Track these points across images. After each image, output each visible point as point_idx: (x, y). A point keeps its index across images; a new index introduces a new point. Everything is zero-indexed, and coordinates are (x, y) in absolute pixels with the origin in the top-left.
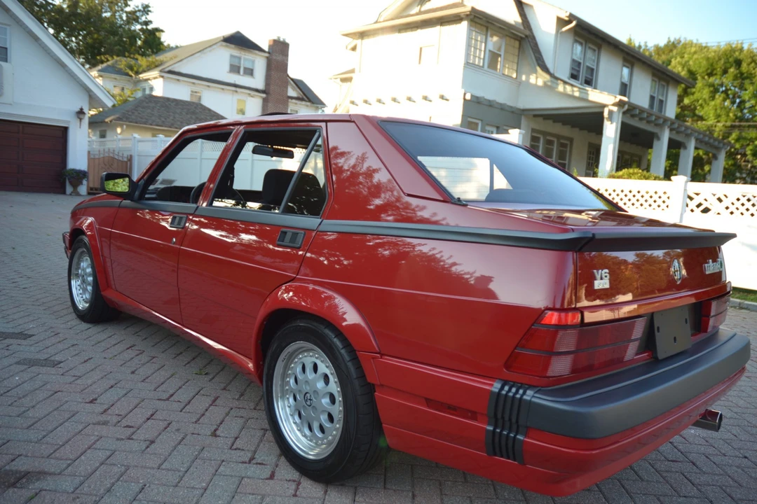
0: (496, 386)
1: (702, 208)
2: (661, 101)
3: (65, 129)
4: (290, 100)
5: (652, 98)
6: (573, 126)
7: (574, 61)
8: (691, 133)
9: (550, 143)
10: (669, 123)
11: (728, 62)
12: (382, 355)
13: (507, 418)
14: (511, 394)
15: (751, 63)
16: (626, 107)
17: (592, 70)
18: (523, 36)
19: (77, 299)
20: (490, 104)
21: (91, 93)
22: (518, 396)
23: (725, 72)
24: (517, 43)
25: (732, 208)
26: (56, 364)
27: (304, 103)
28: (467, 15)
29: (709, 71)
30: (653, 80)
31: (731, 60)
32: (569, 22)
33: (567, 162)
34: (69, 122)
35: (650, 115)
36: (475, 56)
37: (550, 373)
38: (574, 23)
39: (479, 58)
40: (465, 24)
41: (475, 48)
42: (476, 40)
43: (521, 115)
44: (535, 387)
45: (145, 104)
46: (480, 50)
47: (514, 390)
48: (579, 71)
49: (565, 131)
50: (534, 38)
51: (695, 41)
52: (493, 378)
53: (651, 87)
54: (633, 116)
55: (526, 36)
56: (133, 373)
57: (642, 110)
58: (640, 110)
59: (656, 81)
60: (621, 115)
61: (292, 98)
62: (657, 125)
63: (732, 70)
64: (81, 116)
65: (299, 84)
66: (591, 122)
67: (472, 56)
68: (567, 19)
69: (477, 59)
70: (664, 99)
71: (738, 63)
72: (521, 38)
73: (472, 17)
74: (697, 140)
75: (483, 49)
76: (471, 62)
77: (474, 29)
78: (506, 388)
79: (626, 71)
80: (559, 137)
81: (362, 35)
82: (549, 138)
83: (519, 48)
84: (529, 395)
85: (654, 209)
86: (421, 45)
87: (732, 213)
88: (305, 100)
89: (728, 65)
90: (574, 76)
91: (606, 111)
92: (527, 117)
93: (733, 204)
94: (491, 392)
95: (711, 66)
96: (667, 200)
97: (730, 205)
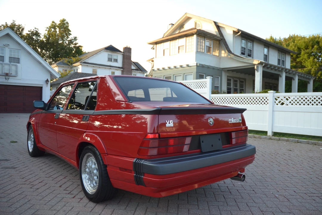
0: (134, 160)
1: (281, 103)
2: (283, 61)
3: (42, 87)
4: (133, 71)
5: (279, 60)
6: (245, 74)
7: (242, 47)
8: (295, 73)
9: (235, 81)
10: (284, 70)
11: (314, 43)
12: (108, 154)
13: (138, 171)
14: (138, 162)
16: (264, 64)
17: (251, 50)
19: (30, 147)
20: (208, 67)
21: (51, 73)
22: (140, 162)
23: (313, 47)
24: (218, 42)
25: (292, 102)
26: (15, 168)
27: (138, 71)
28: (196, 33)
29: (306, 47)
30: (278, 53)
31: (315, 42)
32: (238, 32)
33: (244, 88)
34: (42, 85)
35: (279, 68)
36: (200, 49)
37: (149, 154)
38: (240, 32)
39: (202, 49)
40: (195, 36)
41: (200, 45)
42: (200, 42)
43: (222, 71)
44: (145, 159)
45: (73, 76)
46: (203, 46)
47: (139, 161)
48: (245, 51)
49: (242, 76)
50: (225, 40)
51: (299, 35)
52: (134, 158)
53: (278, 55)
54: (268, 68)
55: (221, 39)
56: (41, 170)
57: (275, 67)
58: (274, 66)
59: (280, 53)
60: (262, 68)
61: (133, 70)
62: (279, 71)
63: (316, 46)
64: (47, 82)
65: (136, 64)
66: (250, 72)
68: (237, 31)
69: (201, 50)
70: (284, 60)
71: (318, 43)
72: (219, 40)
73: (198, 33)
74: (299, 76)
75: (204, 45)
76: (199, 51)
77: (201, 38)
78: (137, 160)
79: (266, 50)
80: (239, 78)
81: (156, 43)
82: (235, 79)
83: (219, 44)
84: (142, 162)
85: (263, 105)
86: (179, 46)
87: (292, 104)
88: (139, 70)
89: (314, 44)
90: (243, 54)
91: (256, 67)
92: (224, 71)
93: (292, 100)
94: (133, 162)
95: (306, 45)
96: (267, 101)
97: (291, 101)
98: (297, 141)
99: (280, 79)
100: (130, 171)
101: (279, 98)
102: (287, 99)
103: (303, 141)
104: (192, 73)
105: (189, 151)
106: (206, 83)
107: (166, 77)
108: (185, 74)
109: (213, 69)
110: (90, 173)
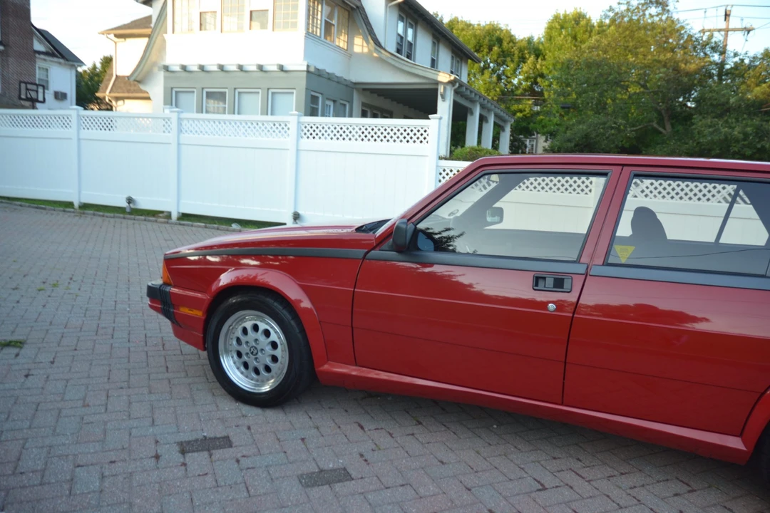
4: (37, 55)
6: (393, 100)
7: (399, 36)
11: (492, 40)
15: (510, 42)
16: (456, 85)
17: (412, 45)
18: (355, 7)
20: (330, 77)
23: (490, 49)
24: (347, 13)
25: (647, 191)
27: (56, 59)
29: (477, 48)
30: (452, 57)
31: (494, 38)
36: (313, 26)
39: (317, 27)
41: (313, 17)
42: (314, 8)
43: (353, 88)
46: (318, 19)
48: (402, 46)
49: (387, 105)
50: (363, 9)
51: (460, 19)
53: (451, 62)
55: (358, 7)
60: (453, 92)
61: (39, 53)
62: (472, 101)
63: (496, 49)
65: (45, 36)
67: (311, 26)
69: (315, 29)
71: (500, 41)
72: (352, 8)
76: (310, 31)
80: (381, 110)
82: (375, 112)
83: (349, 19)
86: (251, 10)
87: (646, 196)
88: (57, 57)
89: (492, 43)
90: (399, 51)
91: (441, 89)
92: (357, 89)
93: (647, 188)
95: (478, 43)
97: (645, 189)
99: (469, 118)
104: (294, 91)
107: (207, 93)
108: (270, 91)
109: (338, 82)
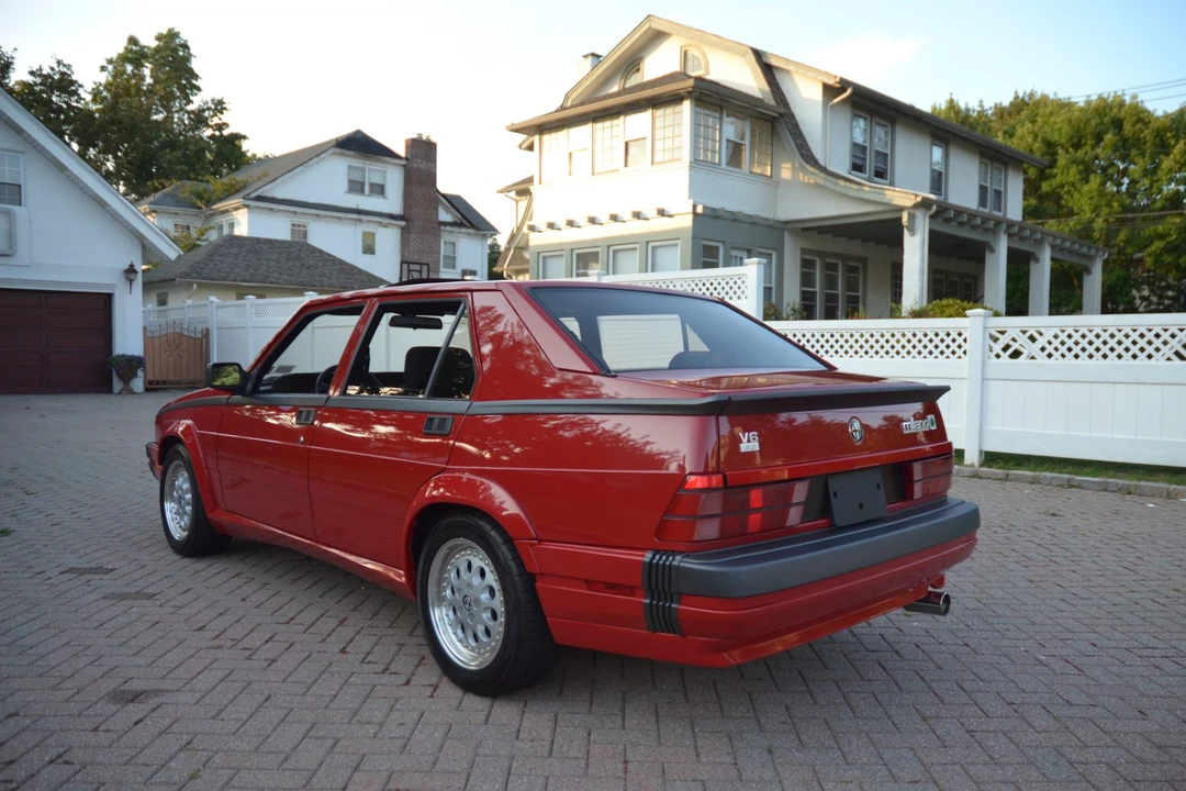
0: (649, 555)
1: (1010, 351)
2: (998, 193)
3: (109, 297)
4: (442, 228)
5: (983, 190)
6: (865, 240)
7: (855, 145)
8: (1042, 238)
9: (831, 267)
10: (1004, 226)
11: (1102, 123)
12: (540, 541)
13: (660, 588)
14: (661, 562)
15: (1136, 123)
16: (934, 208)
17: (886, 155)
18: (776, 115)
19: (172, 525)
20: (735, 219)
21: (145, 242)
22: (668, 563)
23: (1099, 139)
24: (768, 125)
25: (1050, 349)
27: (464, 230)
28: (690, 92)
29: (1075, 140)
30: (981, 162)
31: (1106, 120)
32: (843, 90)
33: (860, 294)
34: (113, 286)
35: (985, 219)
36: (706, 150)
37: (696, 538)
38: (849, 91)
39: (713, 152)
40: (687, 104)
41: (706, 138)
42: (707, 127)
43: (783, 230)
44: (684, 552)
45: (224, 250)
46: (714, 140)
47: (664, 558)
48: (864, 159)
49: (855, 248)
50: (792, 116)
52: (646, 550)
53: (980, 172)
54: (947, 220)
55: (781, 115)
57: (972, 215)
58: (969, 214)
59: (986, 165)
60: (927, 220)
61: (445, 224)
62: (987, 230)
63: (1109, 137)
64: (132, 277)
65: (455, 203)
66: (885, 233)
67: (702, 151)
68: (838, 85)
69: (709, 153)
70: (1002, 189)
71: (1118, 124)
72: (774, 118)
73: (697, 94)
74: (1053, 247)
75: (718, 138)
76: (701, 158)
77: (709, 113)
78: (658, 557)
79: (937, 153)
80: (844, 257)
81: (542, 128)
82: (829, 260)
83: (772, 133)
84: (677, 561)
85: (948, 357)
86: (627, 140)
87: (1050, 356)
88: (465, 227)
89: (1102, 127)
90: (857, 168)
91: (905, 217)
92: (792, 231)
93: (1050, 343)
94: (643, 563)
95: (1077, 132)
96: (963, 343)
97: (1047, 346)
98: (1069, 481)
99: (989, 258)
100: (631, 590)
101: (1003, 333)
102: (1032, 339)
103: (1087, 481)
104: (679, 242)
105: (802, 522)
106: (743, 282)
107: (578, 255)
108: (651, 245)
109: (752, 223)
110: (465, 603)
